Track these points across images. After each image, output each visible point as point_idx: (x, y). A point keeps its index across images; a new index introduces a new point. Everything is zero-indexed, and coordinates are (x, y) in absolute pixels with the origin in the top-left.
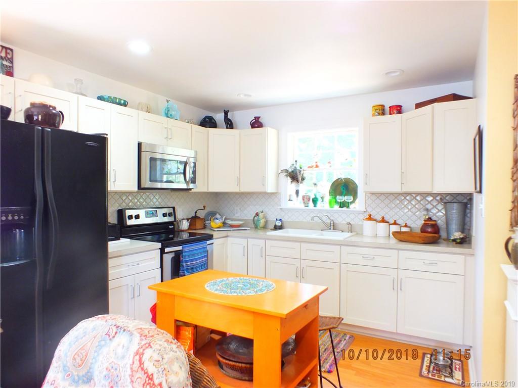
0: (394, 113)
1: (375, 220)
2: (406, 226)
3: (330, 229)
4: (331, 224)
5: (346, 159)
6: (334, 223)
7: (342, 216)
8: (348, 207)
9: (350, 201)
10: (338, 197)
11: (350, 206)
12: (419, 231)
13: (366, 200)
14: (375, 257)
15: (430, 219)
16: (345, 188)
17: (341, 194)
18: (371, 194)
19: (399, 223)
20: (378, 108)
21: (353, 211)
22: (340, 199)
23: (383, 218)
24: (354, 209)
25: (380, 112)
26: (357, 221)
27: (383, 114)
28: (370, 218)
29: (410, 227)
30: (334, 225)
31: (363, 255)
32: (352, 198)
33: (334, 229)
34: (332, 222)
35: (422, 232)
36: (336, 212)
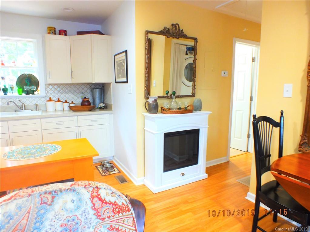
0: (63, 35)
1: (54, 101)
2: (72, 103)
3: (22, 110)
4: (22, 106)
5: (29, 61)
6: (24, 105)
7: (29, 100)
8: (33, 94)
9: (34, 90)
10: (24, 87)
11: (35, 93)
12: (80, 105)
13: (46, 89)
14: (63, 122)
15: (85, 98)
16: (28, 81)
17: (26, 85)
18: (48, 85)
19: (68, 102)
20: (52, 29)
21: (37, 96)
22: (26, 88)
23: (59, 99)
24: (38, 95)
25: (54, 32)
26: (41, 102)
27: (55, 34)
28: (50, 100)
29: (74, 103)
30: (25, 107)
31: (56, 123)
32: (36, 88)
33: (25, 109)
34: (23, 105)
35: (82, 105)
36: (23, 97)
